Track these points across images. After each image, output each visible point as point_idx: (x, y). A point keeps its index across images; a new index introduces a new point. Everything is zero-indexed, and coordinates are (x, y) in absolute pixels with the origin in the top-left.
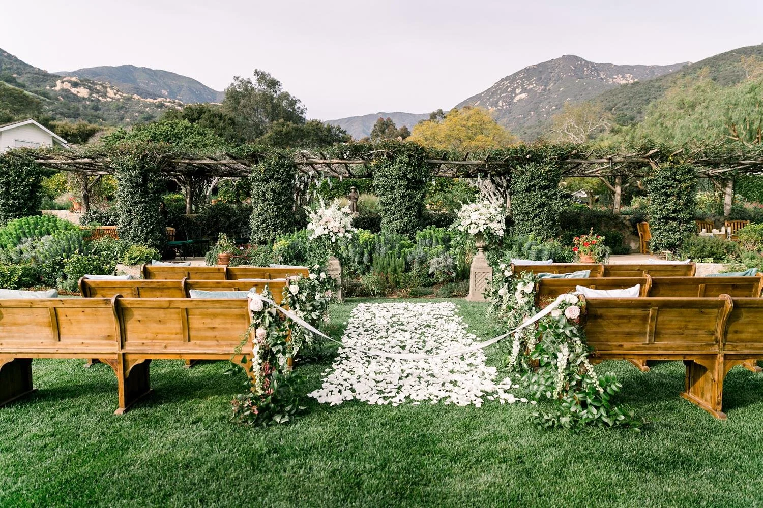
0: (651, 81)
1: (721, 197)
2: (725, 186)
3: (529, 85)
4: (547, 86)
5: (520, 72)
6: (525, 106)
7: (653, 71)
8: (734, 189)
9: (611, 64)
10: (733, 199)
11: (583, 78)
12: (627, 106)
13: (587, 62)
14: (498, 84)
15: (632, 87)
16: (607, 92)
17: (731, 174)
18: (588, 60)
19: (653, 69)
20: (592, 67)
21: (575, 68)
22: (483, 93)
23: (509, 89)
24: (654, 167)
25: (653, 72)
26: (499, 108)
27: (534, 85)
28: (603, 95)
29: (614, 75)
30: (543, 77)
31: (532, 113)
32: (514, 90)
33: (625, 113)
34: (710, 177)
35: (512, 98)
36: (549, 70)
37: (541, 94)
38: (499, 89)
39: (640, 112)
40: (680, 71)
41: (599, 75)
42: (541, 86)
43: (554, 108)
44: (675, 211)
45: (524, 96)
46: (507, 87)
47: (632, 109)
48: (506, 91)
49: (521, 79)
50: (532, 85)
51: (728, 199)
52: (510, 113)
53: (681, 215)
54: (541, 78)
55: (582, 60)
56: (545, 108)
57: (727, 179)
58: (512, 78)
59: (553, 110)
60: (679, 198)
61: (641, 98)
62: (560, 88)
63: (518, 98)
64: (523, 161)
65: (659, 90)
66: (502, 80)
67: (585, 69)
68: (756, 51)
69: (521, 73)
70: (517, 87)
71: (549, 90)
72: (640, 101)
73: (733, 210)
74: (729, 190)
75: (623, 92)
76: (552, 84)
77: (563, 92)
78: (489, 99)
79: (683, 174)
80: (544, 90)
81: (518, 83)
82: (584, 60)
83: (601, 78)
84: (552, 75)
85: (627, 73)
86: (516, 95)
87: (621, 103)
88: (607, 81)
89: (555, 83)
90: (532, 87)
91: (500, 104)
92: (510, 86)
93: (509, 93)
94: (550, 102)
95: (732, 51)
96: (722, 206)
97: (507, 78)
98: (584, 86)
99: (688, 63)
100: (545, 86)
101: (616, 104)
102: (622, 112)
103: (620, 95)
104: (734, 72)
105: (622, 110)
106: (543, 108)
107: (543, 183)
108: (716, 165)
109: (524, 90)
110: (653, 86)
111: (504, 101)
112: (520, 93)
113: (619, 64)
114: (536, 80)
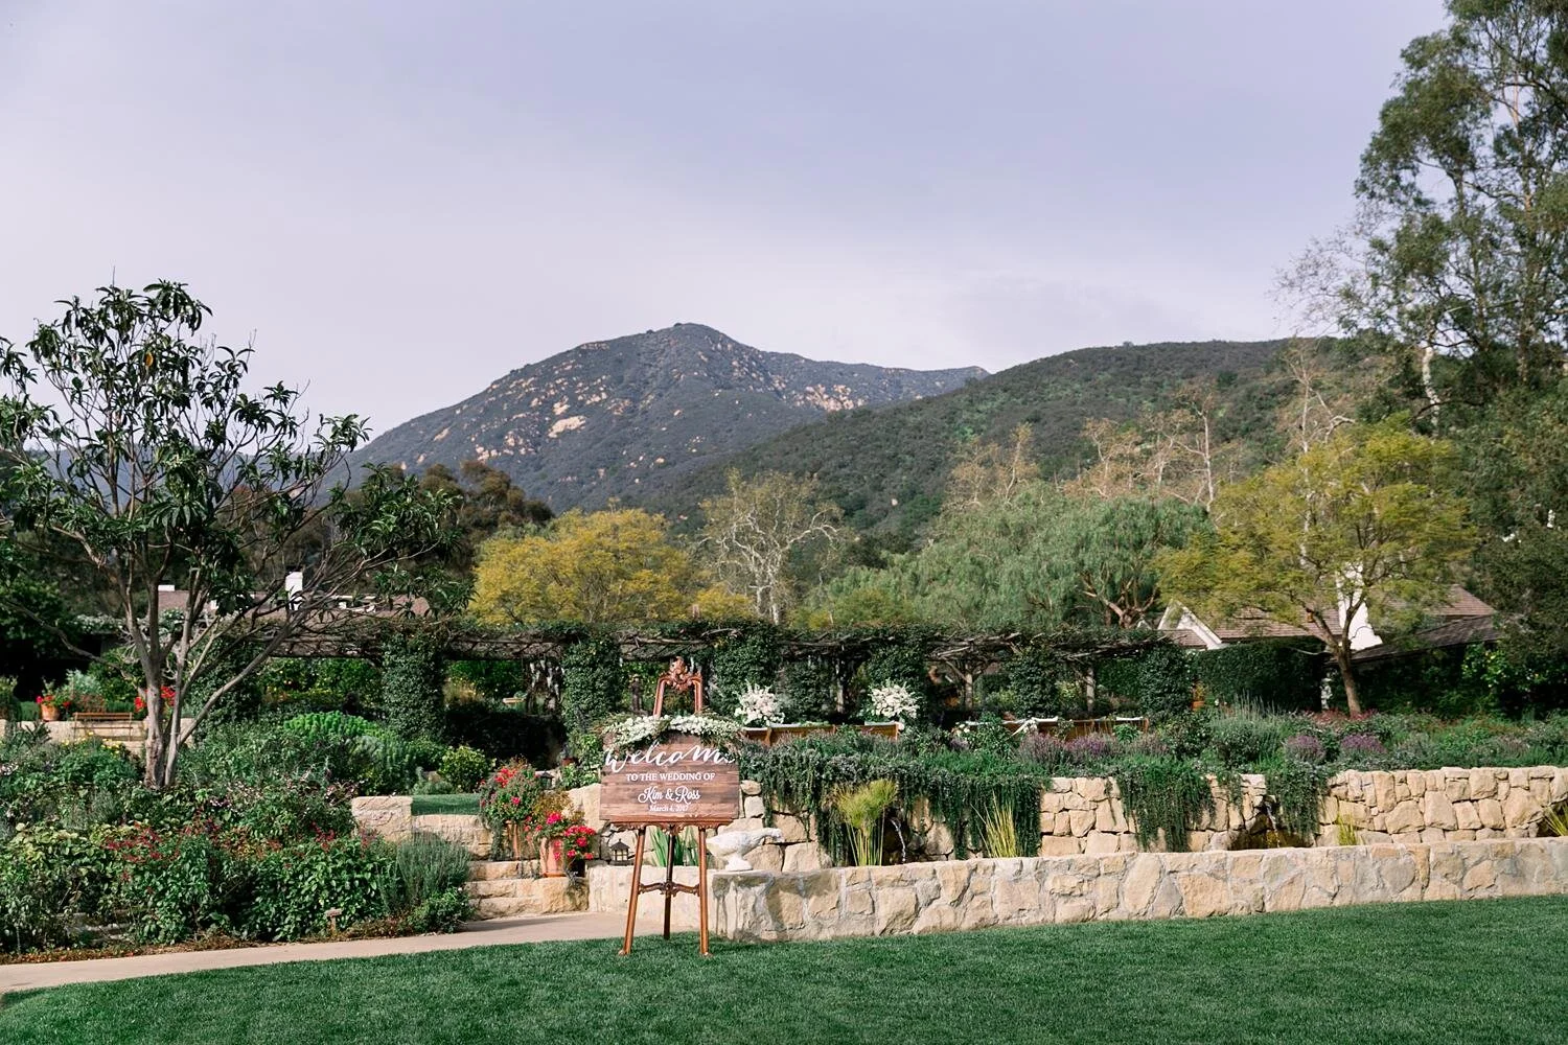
0: (898, 411)
1: (1083, 686)
2: (1086, 674)
3: (590, 393)
4: (639, 401)
5: (563, 356)
6: (578, 451)
7: (898, 382)
8: (1095, 677)
9: (797, 357)
10: (1096, 691)
11: (730, 388)
12: (846, 470)
13: (738, 347)
14: (503, 384)
15: (854, 424)
16: (795, 431)
17: (1090, 660)
18: (740, 341)
19: (898, 377)
20: (751, 359)
21: (710, 358)
22: (459, 406)
23: (534, 402)
24: (1015, 651)
25: (899, 385)
26: (507, 451)
27: (604, 396)
28: (786, 437)
29: (805, 384)
30: (626, 377)
31: (602, 471)
32: (548, 404)
33: (844, 488)
34: (1068, 663)
35: (545, 428)
36: (642, 359)
37: (624, 422)
38: (506, 399)
39: (878, 488)
40: (961, 391)
41: (769, 381)
42: (624, 398)
43: (661, 460)
44: (1041, 701)
45: (575, 422)
46: (530, 396)
47: (860, 477)
48: (525, 405)
49: (568, 375)
50: (599, 394)
51: (1090, 691)
52: (538, 468)
53: (1047, 706)
54: (621, 380)
55: (725, 339)
56: (636, 460)
57: (1087, 666)
58: (542, 372)
59: (660, 466)
60: (1044, 686)
61: (879, 453)
62: (675, 409)
63: (559, 426)
64: (885, 643)
65: (918, 434)
66: (515, 374)
67: (735, 363)
68: (1113, 359)
69: (567, 360)
70: (558, 398)
71: (645, 412)
72: (876, 461)
73: (1096, 703)
74: (1090, 680)
75: (835, 433)
76: (651, 397)
77: (683, 419)
78: (478, 424)
79: (1045, 660)
80: (632, 411)
81: (557, 387)
82: (731, 341)
83: (776, 390)
84: (650, 372)
85: (839, 383)
86: (555, 419)
87: (833, 462)
88: (791, 399)
89: (660, 395)
90: (597, 399)
91: (511, 442)
92: (537, 394)
93: (533, 410)
94: (648, 445)
95: (1067, 355)
96: (1085, 699)
97: (527, 371)
98: (735, 407)
99: (974, 369)
100: (635, 401)
101: (820, 465)
102: (836, 485)
103: (828, 441)
104: (1075, 403)
105: (836, 478)
106: (630, 459)
107: (909, 669)
108: (1075, 650)
109: (576, 409)
110: (903, 423)
111: (520, 433)
112: (566, 415)
113: (818, 359)
114: (608, 384)
